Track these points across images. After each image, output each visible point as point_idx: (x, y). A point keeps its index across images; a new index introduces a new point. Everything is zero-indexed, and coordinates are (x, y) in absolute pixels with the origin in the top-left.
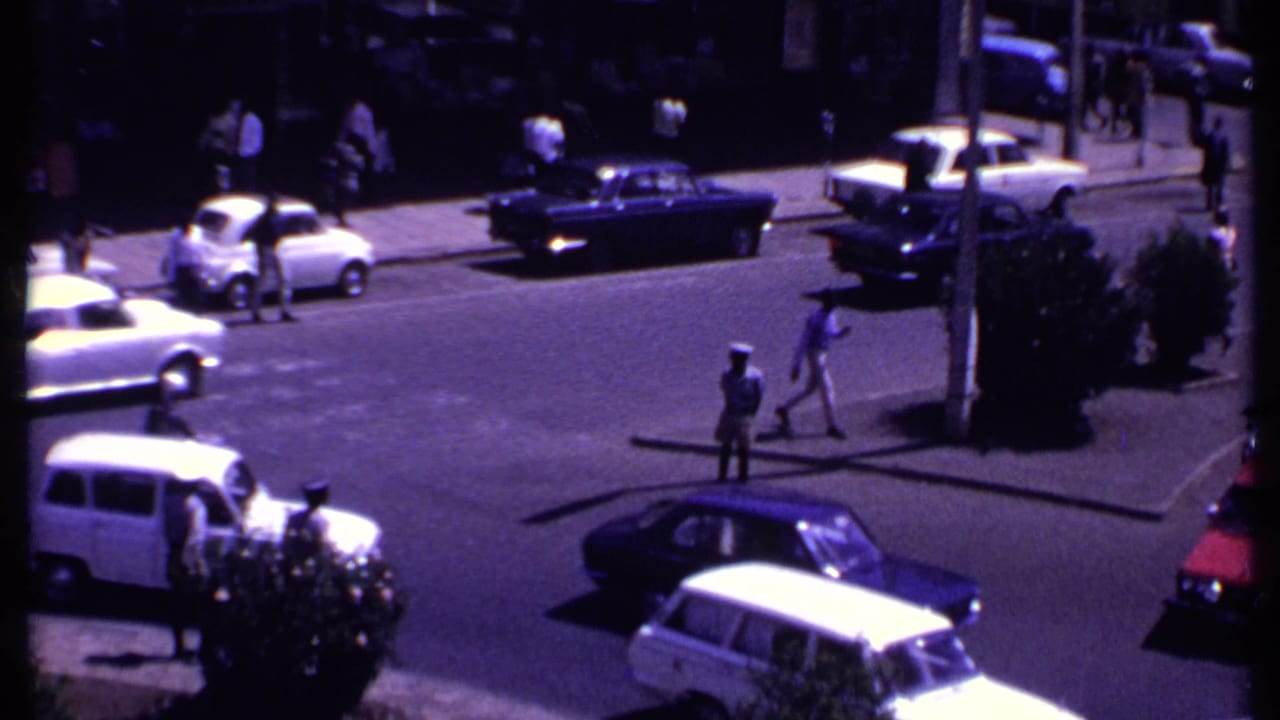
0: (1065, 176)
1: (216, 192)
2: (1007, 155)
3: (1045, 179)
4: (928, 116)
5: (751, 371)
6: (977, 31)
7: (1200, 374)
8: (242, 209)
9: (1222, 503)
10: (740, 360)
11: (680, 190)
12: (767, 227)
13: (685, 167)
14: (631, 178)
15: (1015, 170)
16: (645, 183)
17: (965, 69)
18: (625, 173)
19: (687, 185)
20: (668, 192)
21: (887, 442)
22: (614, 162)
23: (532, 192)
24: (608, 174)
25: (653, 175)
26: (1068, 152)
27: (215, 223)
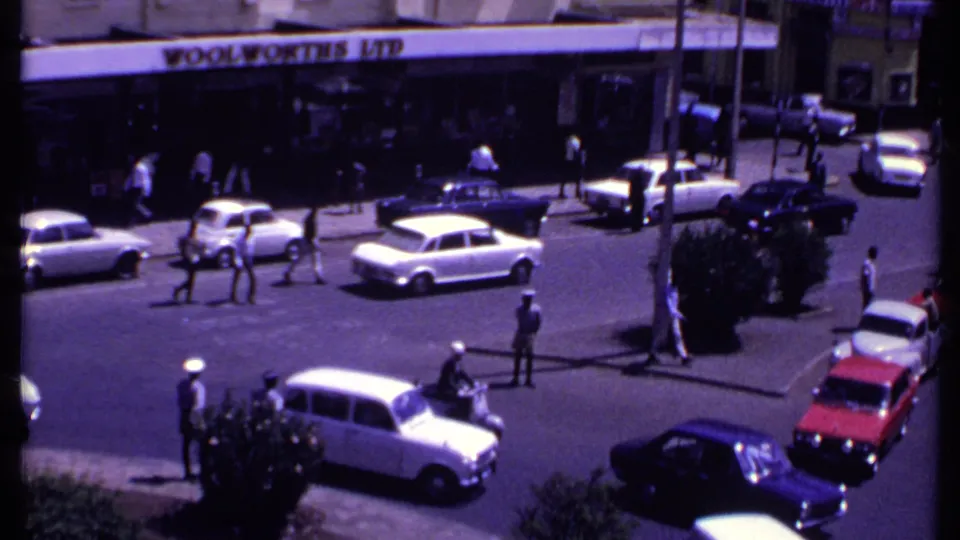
0: (727, 188)
1: (210, 197)
2: (691, 176)
3: (714, 191)
4: (644, 152)
5: (535, 307)
6: (676, 102)
7: (807, 308)
8: (227, 207)
9: (820, 387)
10: (528, 300)
11: (491, 198)
12: (544, 219)
13: (495, 183)
14: (463, 189)
15: (696, 185)
16: (471, 192)
17: (667, 125)
18: (459, 186)
19: (495, 194)
20: (484, 199)
21: (617, 350)
22: (455, 181)
23: (402, 197)
24: (448, 187)
25: (476, 188)
26: (729, 174)
27: (210, 215)
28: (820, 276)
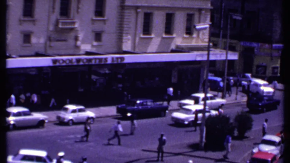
0: (223, 102)
2: (212, 98)
3: (218, 103)
4: (197, 91)
5: (164, 138)
6: (207, 76)
7: (246, 137)
8: (71, 107)
9: (250, 161)
10: (162, 135)
11: (151, 105)
12: (167, 111)
13: (152, 100)
14: (143, 103)
15: (213, 101)
16: (145, 103)
18: (142, 101)
19: (152, 104)
20: (149, 105)
21: (190, 150)
22: (140, 100)
23: (124, 105)
24: (138, 102)
25: (146, 102)
27: (66, 110)
28: (250, 128)
